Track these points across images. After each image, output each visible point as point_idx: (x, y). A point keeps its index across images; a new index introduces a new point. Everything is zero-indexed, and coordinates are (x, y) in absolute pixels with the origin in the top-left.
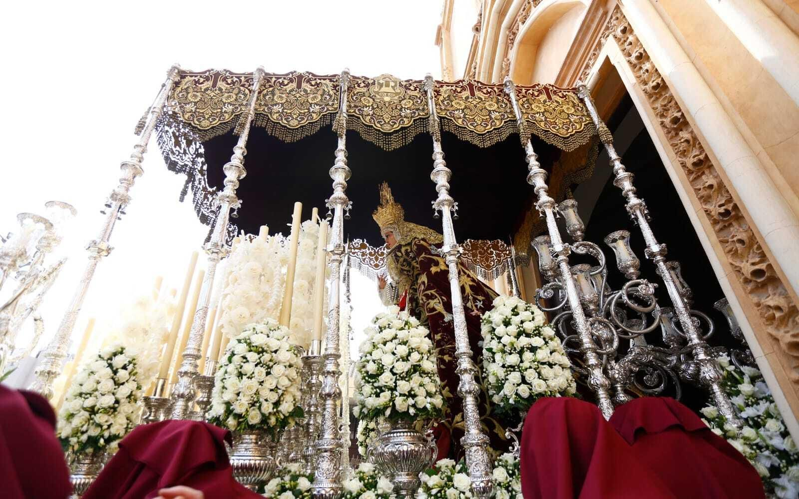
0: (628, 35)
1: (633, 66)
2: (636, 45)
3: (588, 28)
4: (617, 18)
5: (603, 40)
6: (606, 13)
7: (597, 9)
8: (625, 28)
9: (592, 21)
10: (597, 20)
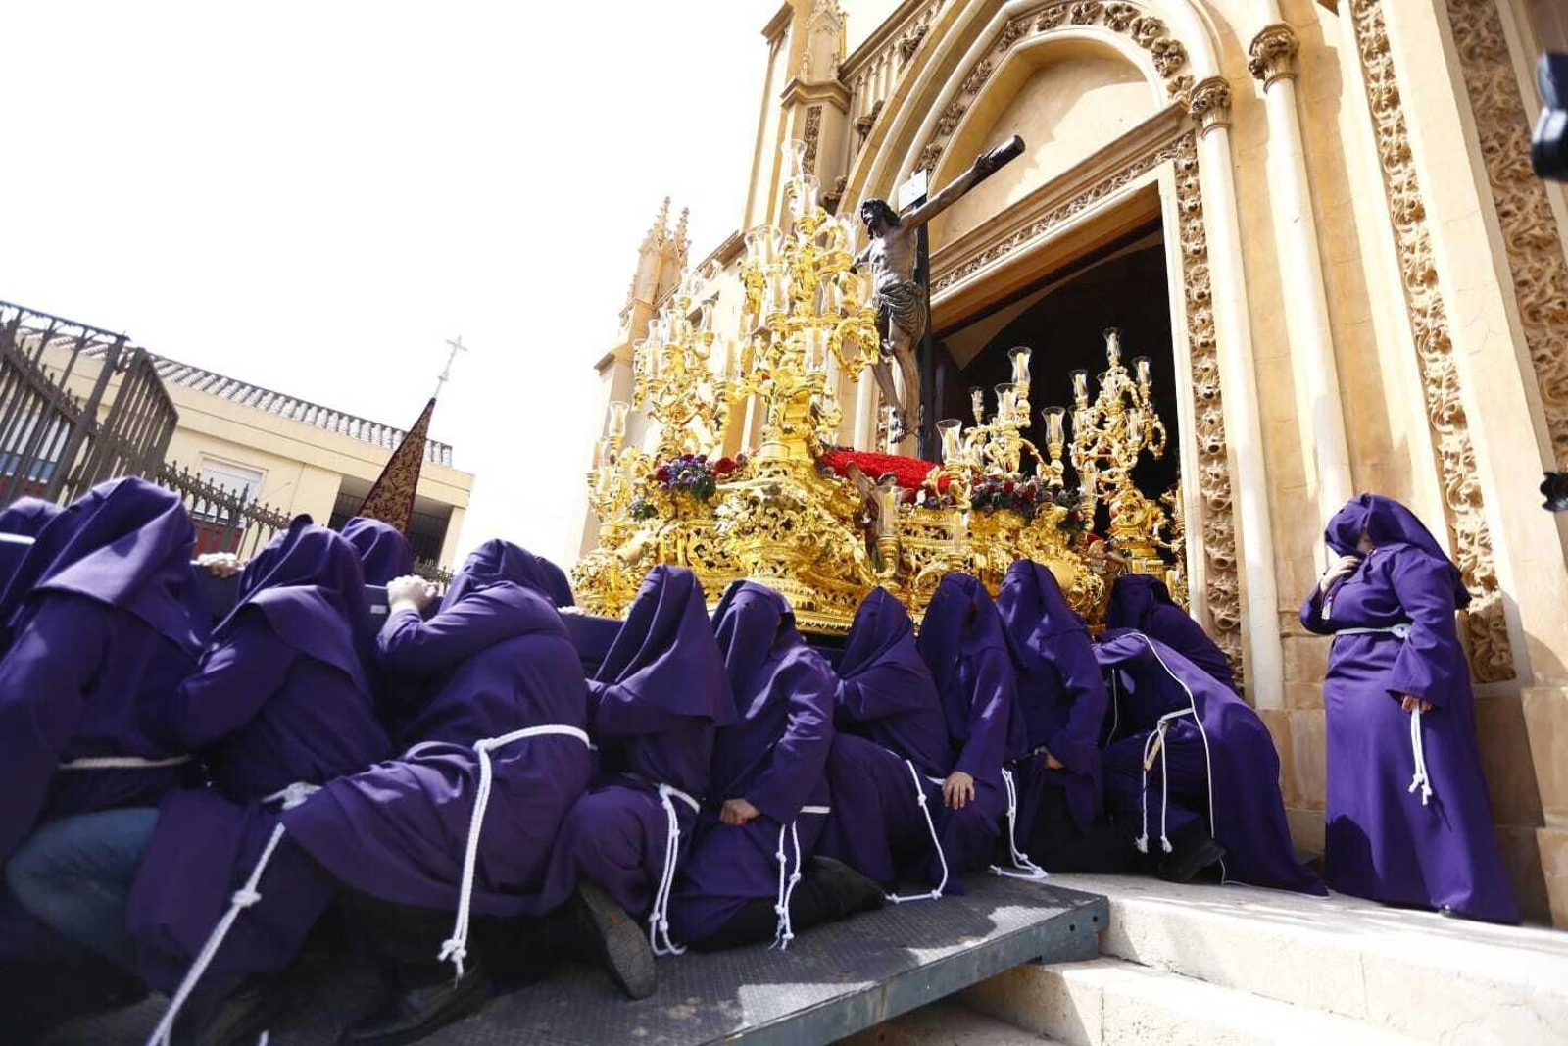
0: (1189, 172)
1: (1182, 213)
2: (1194, 193)
3: (1151, 130)
4: (1186, 146)
5: (1159, 157)
6: (1177, 129)
7: (1170, 118)
8: (1191, 164)
9: (1160, 126)
10: (1164, 130)
